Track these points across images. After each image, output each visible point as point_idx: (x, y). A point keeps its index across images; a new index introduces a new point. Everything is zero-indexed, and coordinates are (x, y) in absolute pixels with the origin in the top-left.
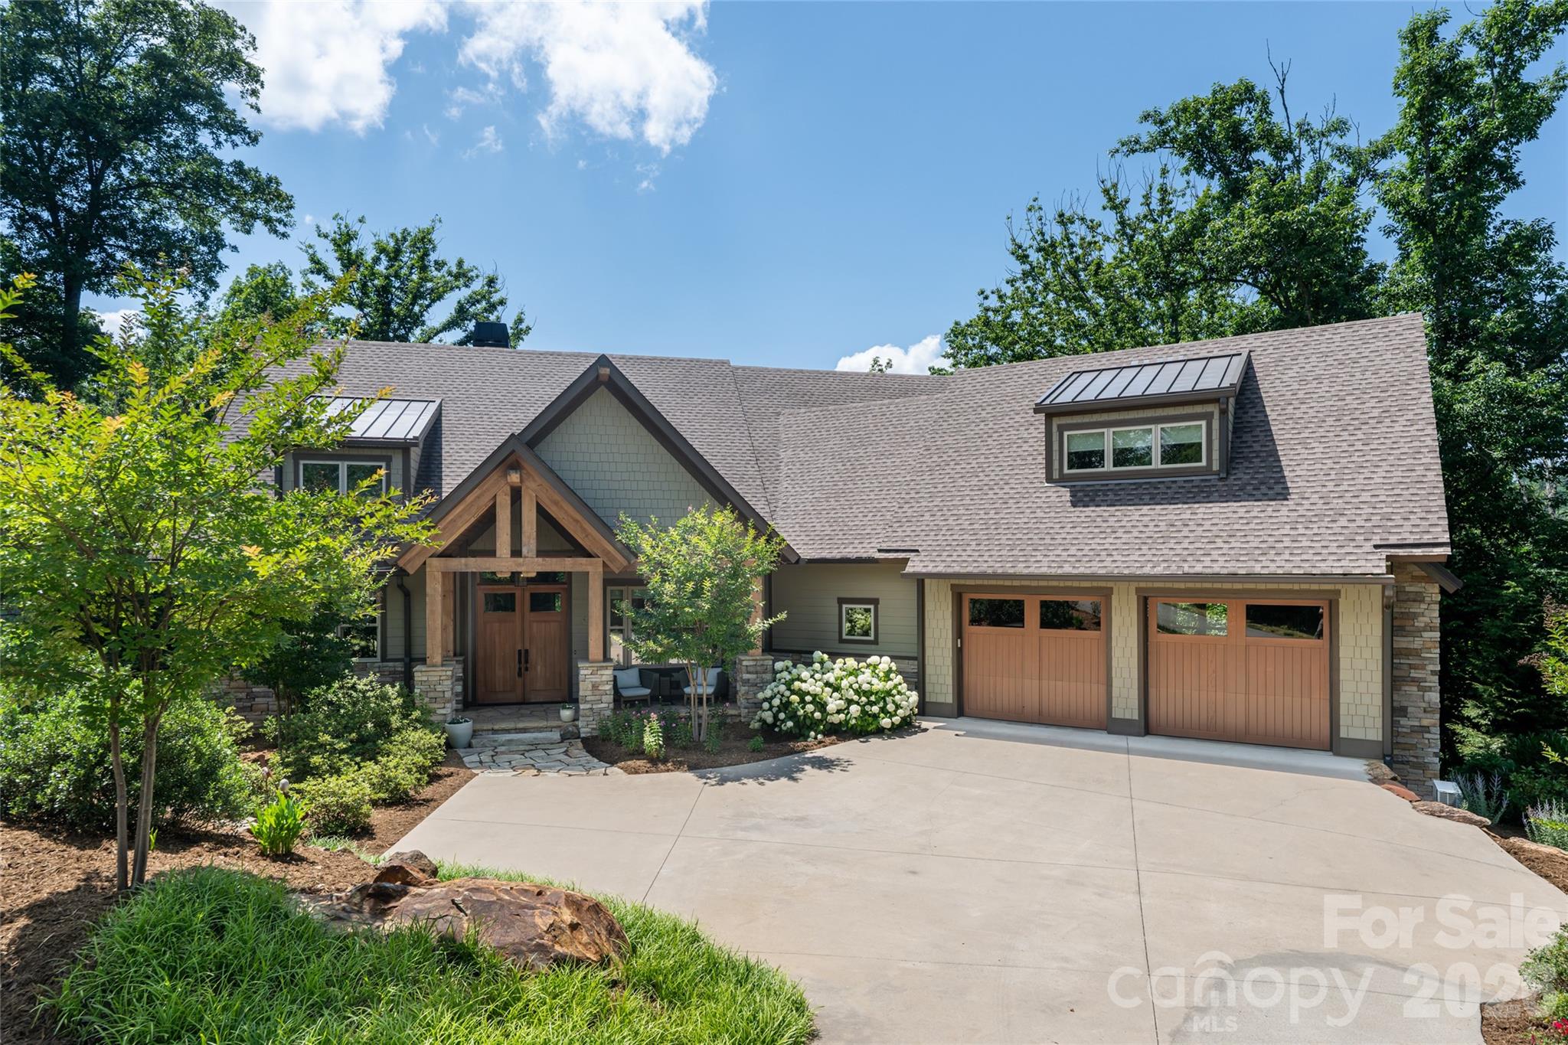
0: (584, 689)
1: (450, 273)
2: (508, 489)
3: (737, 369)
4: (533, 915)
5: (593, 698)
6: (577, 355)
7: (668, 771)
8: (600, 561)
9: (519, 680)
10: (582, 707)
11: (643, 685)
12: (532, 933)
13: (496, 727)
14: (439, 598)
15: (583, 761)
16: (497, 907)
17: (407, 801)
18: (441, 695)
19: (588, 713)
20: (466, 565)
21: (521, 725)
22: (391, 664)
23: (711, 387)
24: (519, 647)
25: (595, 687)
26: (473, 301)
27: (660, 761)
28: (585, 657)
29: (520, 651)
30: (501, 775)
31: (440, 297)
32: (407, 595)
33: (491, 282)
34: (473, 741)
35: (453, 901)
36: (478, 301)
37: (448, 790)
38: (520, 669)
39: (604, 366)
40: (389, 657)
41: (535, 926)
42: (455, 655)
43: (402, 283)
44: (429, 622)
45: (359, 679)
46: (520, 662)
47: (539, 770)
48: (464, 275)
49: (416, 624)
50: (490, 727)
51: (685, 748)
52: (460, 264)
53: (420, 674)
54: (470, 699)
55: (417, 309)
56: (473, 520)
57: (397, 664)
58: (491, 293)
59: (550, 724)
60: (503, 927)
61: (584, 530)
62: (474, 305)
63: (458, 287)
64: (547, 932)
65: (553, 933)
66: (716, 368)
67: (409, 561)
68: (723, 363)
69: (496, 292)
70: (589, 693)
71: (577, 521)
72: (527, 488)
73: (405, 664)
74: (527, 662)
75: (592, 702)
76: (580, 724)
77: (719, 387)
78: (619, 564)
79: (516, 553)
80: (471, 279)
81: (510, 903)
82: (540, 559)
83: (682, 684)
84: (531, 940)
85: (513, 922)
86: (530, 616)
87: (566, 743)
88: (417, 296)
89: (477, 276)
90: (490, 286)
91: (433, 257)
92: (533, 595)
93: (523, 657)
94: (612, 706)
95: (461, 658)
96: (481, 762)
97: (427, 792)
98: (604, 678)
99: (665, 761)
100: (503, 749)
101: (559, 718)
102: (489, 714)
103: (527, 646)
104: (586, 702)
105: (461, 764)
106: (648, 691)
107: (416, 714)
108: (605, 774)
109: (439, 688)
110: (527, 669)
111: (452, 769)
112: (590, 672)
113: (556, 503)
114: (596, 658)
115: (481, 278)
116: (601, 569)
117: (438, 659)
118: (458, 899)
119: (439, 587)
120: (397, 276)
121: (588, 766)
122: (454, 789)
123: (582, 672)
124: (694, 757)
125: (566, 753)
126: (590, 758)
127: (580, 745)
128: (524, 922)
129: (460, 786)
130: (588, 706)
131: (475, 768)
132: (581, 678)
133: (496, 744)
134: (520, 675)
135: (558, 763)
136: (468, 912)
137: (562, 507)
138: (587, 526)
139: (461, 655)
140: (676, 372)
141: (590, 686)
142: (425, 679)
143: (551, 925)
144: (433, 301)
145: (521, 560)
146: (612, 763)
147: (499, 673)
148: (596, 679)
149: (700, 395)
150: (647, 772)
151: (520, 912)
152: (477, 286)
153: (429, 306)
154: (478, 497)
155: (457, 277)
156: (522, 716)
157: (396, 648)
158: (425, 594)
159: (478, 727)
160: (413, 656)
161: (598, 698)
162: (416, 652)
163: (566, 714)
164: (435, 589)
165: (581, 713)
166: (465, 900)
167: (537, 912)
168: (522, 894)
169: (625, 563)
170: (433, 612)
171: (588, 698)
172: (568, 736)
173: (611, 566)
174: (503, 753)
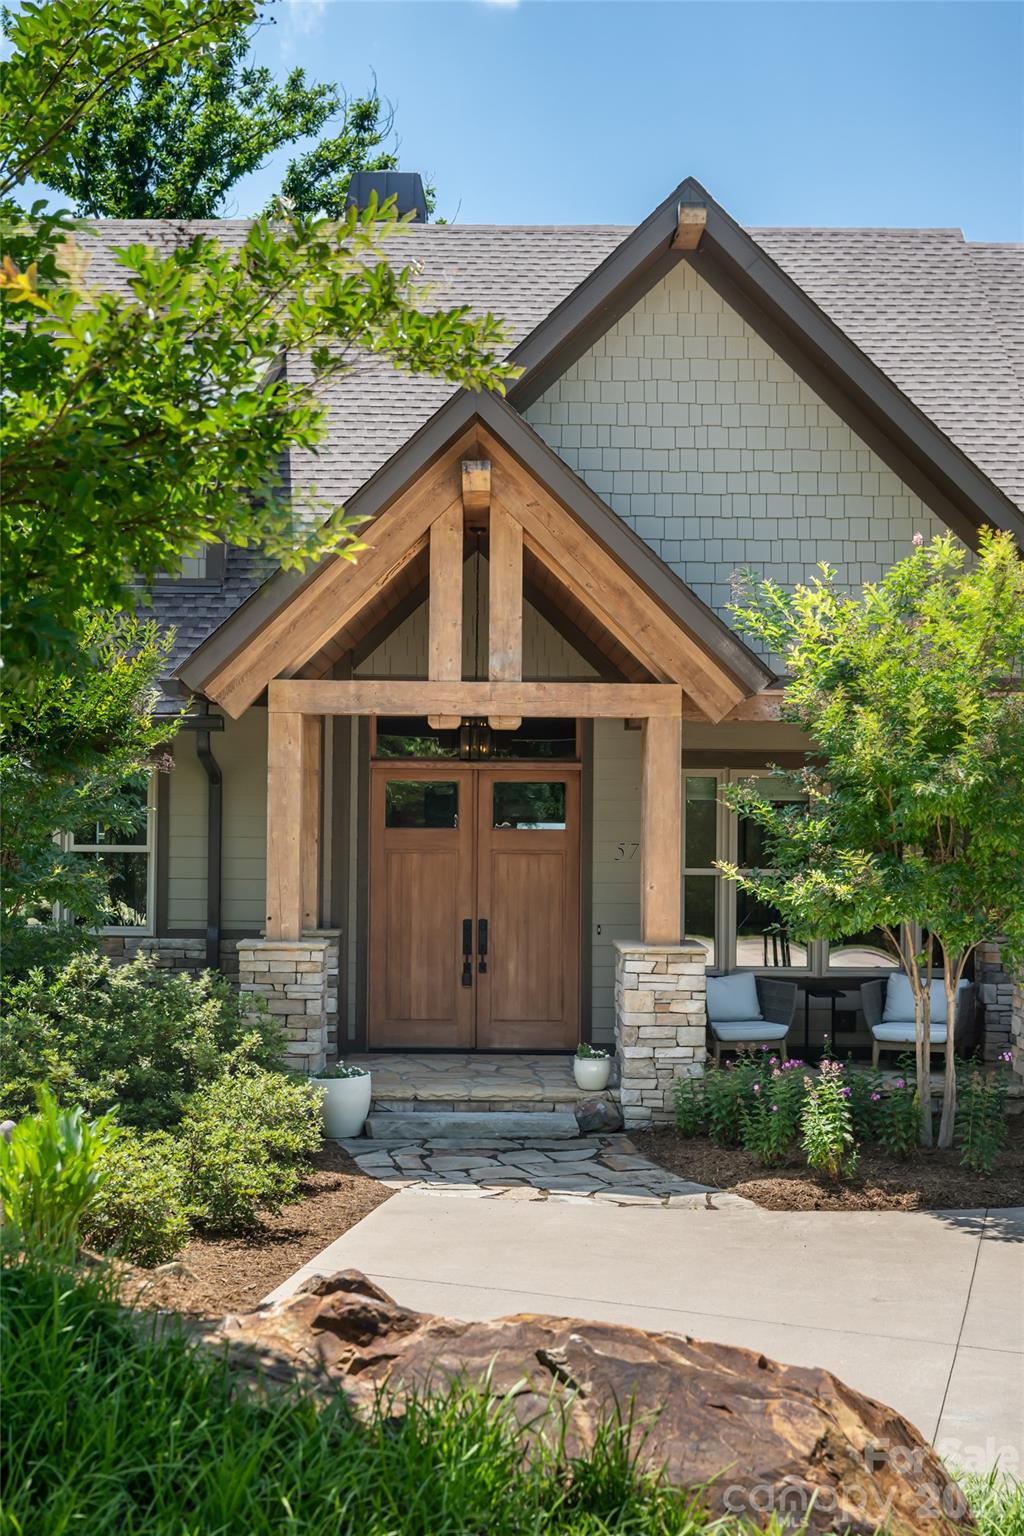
0: (634, 1007)
1: (275, 103)
2: (456, 514)
3: (980, 250)
4: (764, 1412)
5: (656, 1032)
6: (588, 233)
7: (872, 1207)
8: (677, 688)
9: (464, 994)
10: (628, 1052)
11: (767, 1014)
12: (770, 1460)
13: (424, 1094)
14: (296, 777)
15: (644, 1177)
16: (665, 1381)
17: (249, 1231)
18: (299, 1008)
19: (644, 1069)
20: (358, 698)
21: (480, 1093)
22: (178, 942)
23: (919, 293)
24: (466, 913)
25: (661, 1005)
26: (323, 165)
27: (848, 1184)
28: (635, 931)
29: (467, 924)
30: (452, 1194)
31: (251, 164)
32: (215, 777)
33: (364, 117)
34: (373, 1123)
35: (541, 1357)
36: (334, 166)
37: (340, 1215)
38: (467, 967)
39: (693, 205)
40: (173, 925)
41: (776, 1440)
42: (321, 926)
43: (172, 136)
44: (273, 835)
45: (113, 965)
46: (467, 950)
47: (542, 1190)
48: (305, 107)
49: (236, 847)
50: (409, 1093)
51: (904, 1159)
52: (295, 84)
53: (250, 957)
54: (352, 1035)
55: (202, 187)
56: (376, 590)
57: (191, 942)
58: (362, 143)
59: (550, 1092)
60: (684, 1436)
61: (638, 615)
62: (325, 173)
63: (288, 136)
64: (811, 1459)
65: (829, 1465)
66: (928, 249)
67: (231, 687)
68: (946, 236)
69: (374, 142)
70: (647, 1019)
71: (621, 593)
72: (504, 511)
73: (209, 944)
74: (483, 950)
75: (655, 1043)
76: (624, 1096)
77: (938, 293)
78: (721, 695)
79: (475, 669)
80: (320, 115)
81: (695, 1375)
82: (532, 686)
83: (869, 1015)
84: (774, 1476)
85: (712, 1425)
86: (493, 838)
87: (592, 1140)
88: (204, 160)
89: (332, 109)
90: (360, 127)
91: (240, 66)
92: (500, 788)
93: (475, 938)
94: (702, 1054)
95: (336, 933)
96: (398, 1168)
97: (293, 1215)
98: (685, 984)
99: (858, 1187)
100: (443, 1144)
101: (572, 1082)
102: (402, 1068)
103: (484, 914)
104: (639, 1041)
105: (351, 1168)
106: (779, 1030)
107: (252, 1040)
108: (710, 1207)
109: (294, 991)
110: (483, 968)
111: (335, 1176)
112: (647, 966)
113: (570, 548)
114: (664, 932)
115: (340, 113)
116: (677, 712)
117: (291, 923)
118: (556, 1352)
119: (296, 751)
120: (160, 117)
121: (665, 1187)
122: (353, 1217)
123: (630, 966)
124: (935, 1181)
125: (597, 1158)
126: (659, 1172)
127: (629, 1146)
128: (745, 1428)
129: (363, 1212)
130: (646, 1052)
131: (388, 1178)
132: (628, 980)
133: (424, 1132)
134: (467, 981)
135: (586, 1179)
136: (587, 1387)
137: (584, 558)
138: (644, 603)
139: (333, 926)
140: (828, 260)
141: (650, 1005)
142: (263, 967)
143: (822, 1443)
144: (236, 171)
145: (485, 687)
146: (724, 1184)
147: (418, 973)
148: (663, 984)
149: (892, 312)
150: (817, 1207)
151: (728, 1401)
152: (332, 130)
153: (226, 184)
154: (389, 534)
155: (289, 111)
156: (478, 1073)
157: (189, 908)
158: (264, 768)
159: (383, 1092)
160: (227, 926)
161: (668, 1032)
162: (236, 914)
163: (590, 1070)
164: (287, 755)
165: (627, 1067)
166: (573, 1354)
167: (775, 1404)
168: (718, 1359)
169: (737, 696)
170: (282, 810)
171: (645, 1033)
172: (596, 1124)
173: (702, 703)
174: (444, 1152)
